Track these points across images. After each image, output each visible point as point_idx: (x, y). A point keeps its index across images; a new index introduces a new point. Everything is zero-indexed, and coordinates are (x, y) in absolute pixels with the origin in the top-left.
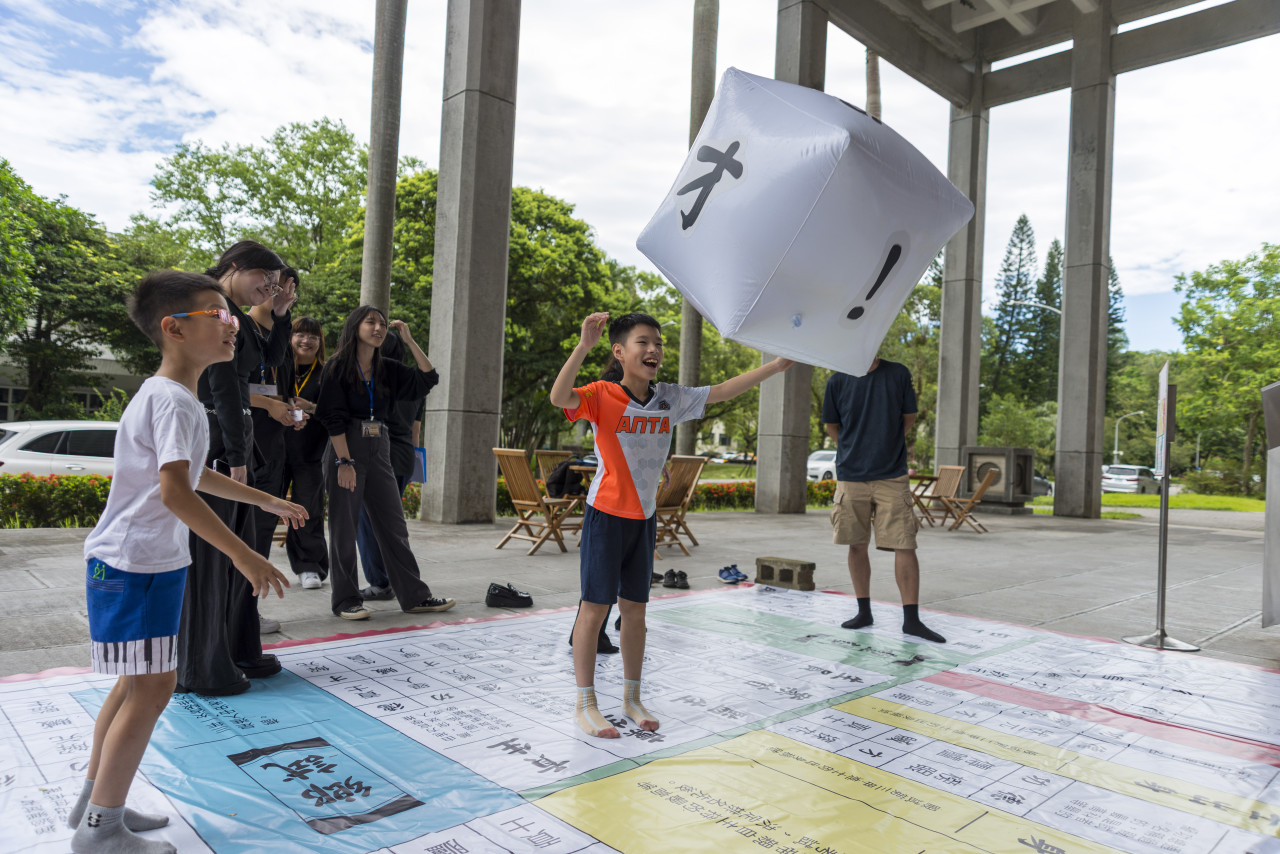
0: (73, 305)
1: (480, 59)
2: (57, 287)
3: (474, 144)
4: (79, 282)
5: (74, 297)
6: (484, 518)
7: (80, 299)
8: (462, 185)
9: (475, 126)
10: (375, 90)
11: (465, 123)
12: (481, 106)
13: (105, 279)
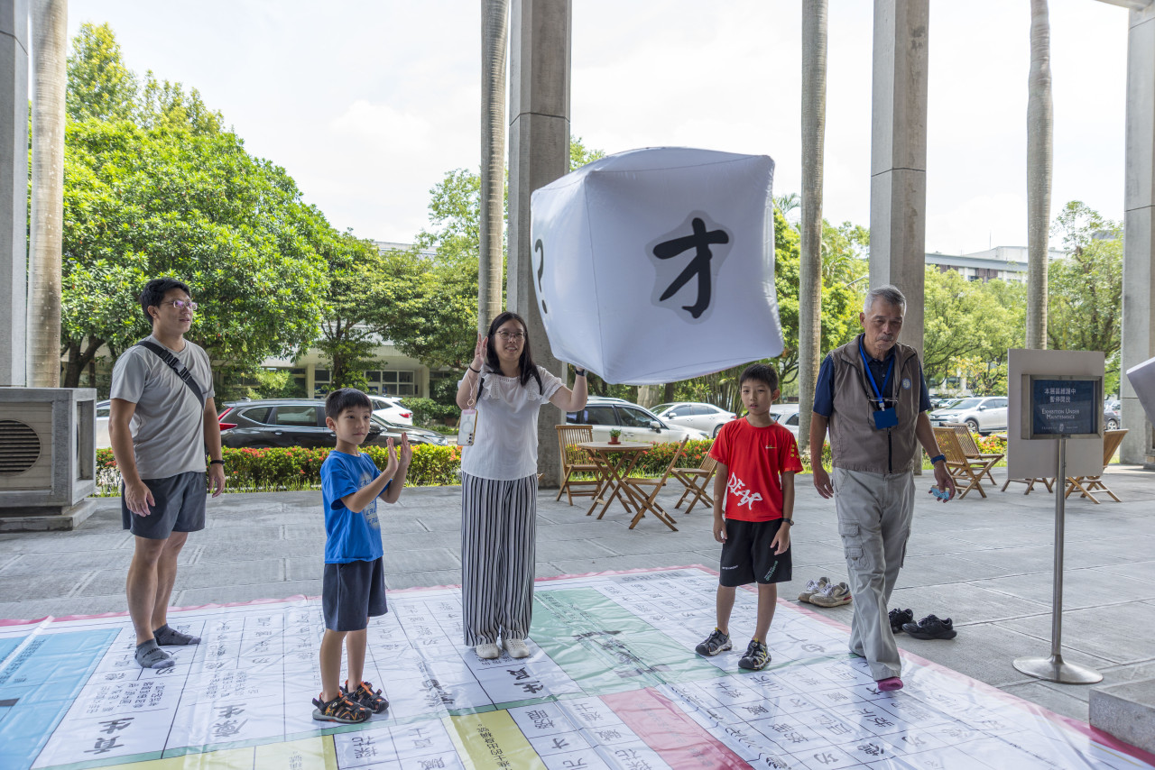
0: (353, 311)
1: (530, 85)
2: (342, 298)
3: (528, 160)
4: (358, 292)
5: (354, 304)
6: (552, 484)
7: (358, 305)
8: (520, 196)
9: (528, 144)
10: (482, 122)
11: (521, 143)
12: (532, 125)
13: (375, 288)
